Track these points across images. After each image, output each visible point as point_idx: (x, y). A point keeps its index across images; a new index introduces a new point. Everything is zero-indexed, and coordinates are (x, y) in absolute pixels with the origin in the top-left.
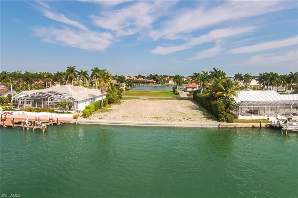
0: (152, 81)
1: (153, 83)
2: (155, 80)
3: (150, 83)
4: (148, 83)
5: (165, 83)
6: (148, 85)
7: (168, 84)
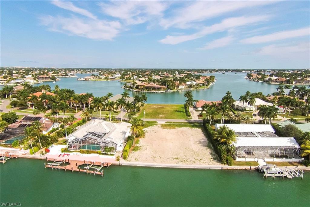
0: (163, 86)
1: (164, 89)
2: (165, 86)
3: (161, 89)
4: (159, 89)
5: (176, 88)
6: (159, 92)
7: (178, 89)
